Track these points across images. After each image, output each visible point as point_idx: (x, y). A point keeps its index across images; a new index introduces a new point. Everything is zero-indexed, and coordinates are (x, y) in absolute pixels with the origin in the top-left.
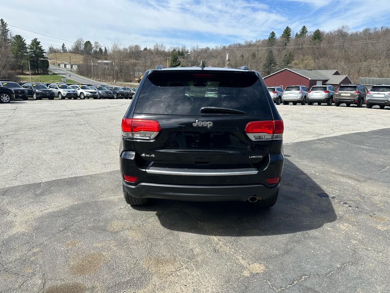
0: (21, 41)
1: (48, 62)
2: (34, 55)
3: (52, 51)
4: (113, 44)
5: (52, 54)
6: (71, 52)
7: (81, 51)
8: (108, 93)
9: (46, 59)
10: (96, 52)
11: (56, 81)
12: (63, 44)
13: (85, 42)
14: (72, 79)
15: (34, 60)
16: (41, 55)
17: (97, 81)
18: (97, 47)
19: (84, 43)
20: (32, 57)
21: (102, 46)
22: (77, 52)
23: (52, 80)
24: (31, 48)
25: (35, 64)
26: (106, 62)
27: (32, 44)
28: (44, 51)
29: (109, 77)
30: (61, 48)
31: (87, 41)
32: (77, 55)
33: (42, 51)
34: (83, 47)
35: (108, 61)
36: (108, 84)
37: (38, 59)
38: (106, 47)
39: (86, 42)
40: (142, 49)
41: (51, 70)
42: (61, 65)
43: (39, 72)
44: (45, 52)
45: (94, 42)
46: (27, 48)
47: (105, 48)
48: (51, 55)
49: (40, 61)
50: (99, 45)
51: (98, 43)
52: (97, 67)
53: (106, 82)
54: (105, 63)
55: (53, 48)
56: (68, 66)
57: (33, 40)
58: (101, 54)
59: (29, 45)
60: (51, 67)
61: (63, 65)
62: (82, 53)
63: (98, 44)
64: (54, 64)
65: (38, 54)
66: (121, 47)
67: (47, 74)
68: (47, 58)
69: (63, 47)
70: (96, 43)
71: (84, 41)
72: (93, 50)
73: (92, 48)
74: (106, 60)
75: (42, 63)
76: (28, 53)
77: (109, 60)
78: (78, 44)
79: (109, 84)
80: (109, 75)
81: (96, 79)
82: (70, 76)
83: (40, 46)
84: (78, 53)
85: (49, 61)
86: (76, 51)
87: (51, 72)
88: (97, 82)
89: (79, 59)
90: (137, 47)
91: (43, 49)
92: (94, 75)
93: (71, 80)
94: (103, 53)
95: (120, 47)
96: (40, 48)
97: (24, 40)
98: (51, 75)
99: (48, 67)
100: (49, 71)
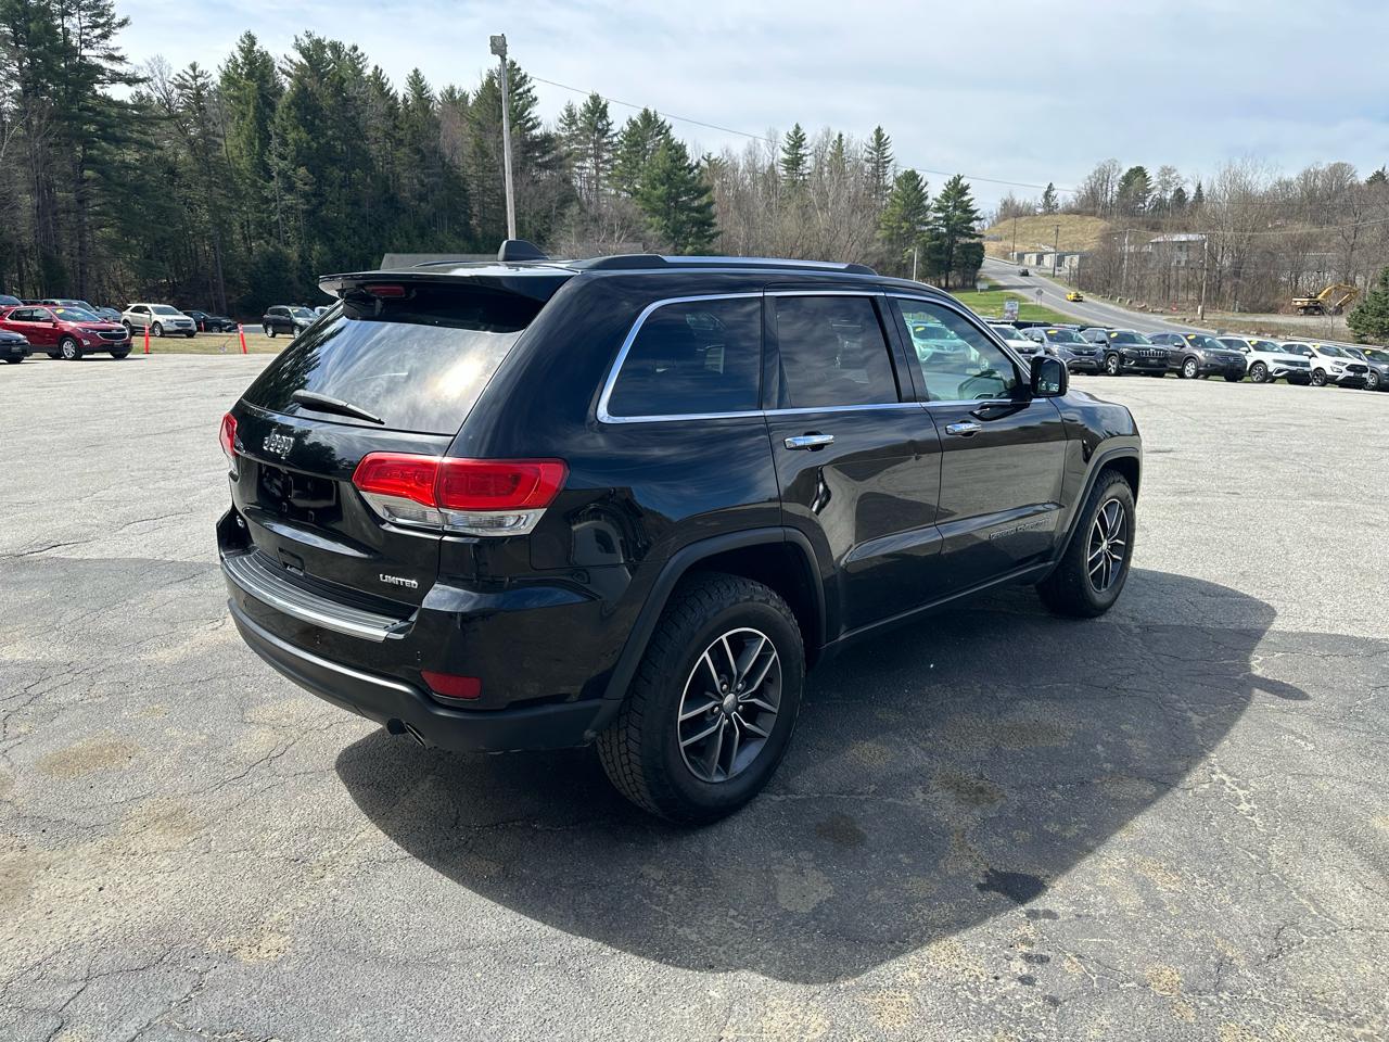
0: (915, 188)
1: (983, 248)
2: (945, 230)
3: (1011, 211)
4: (1222, 170)
5: (1007, 221)
6: (1069, 211)
7: (1105, 206)
8: (1081, 354)
9: (976, 240)
10: (1160, 204)
11: (993, 311)
12: (1050, 186)
13: (1125, 171)
14: (1044, 304)
15: (941, 246)
16: (966, 228)
17: (1133, 309)
18: (1166, 184)
19: (1120, 176)
20: (939, 236)
21: (1187, 181)
22: (1090, 209)
23: (981, 306)
24: (939, 209)
25: (943, 256)
26: (1183, 238)
27: (946, 196)
28: (978, 214)
29: (1182, 295)
30: (1041, 200)
31: (1134, 167)
32: (1089, 219)
33: (968, 213)
34: (1116, 188)
35: (1192, 237)
36: (1168, 320)
37: (954, 242)
38: (1202, 184)
39: (1131, 170)
40: (1363, 177)
41: (989, 275)
42: (1027, 256)
43: (951, 283)
44: (978, 219)
45: (1158, 169)
46: (927, 208)
47: (1199, 187)
48: (1002, 225)
49: (957, 248)
50: (1178, 177)
51: (1175, 170)
52: (1144, 259)
53: (1166, 314)
54: (1180, 245)
55: (1013, 203)
56: (1048, 261)
57: (950, 183)
58: (1181, 208)
59: (935, 199)
60: (990, 263)
61: (1034, 257)
62: (1106, 211)
63: (1174, 175)
64: (1006, 256)
65: (956, 224)
66: (1262, 182)
67: (974, 288)
68: (981, 236)
69: (1047, 195)
70: (1166, 171)
71: (1120, 170)
72: (1149, 199)
73: (1149, 191)
74: (1186, 230)
75: (964, 253)
76: (927, 224)
77: (1195, 232)
78: (1103, 177)
79: (1175, 321)
80: (1188, 287)
81: (1131, 302)
82: (1040, 293)
83: (966, 198)
84: (1093, 214)
85: (986, 244)
86: (1090, 204)
87: (987, 279)
88: (1132, 313)
89: (1089, 233)
90: (1338, 171)
91: (973, 208)
92: (1129, 288)
93: (1041, 307)
94: (1188, 208)
95: (1249, 178)
96: (966, 209)
97: (922, 184)
98: (982, 290)
99: (980, 267)
100: (979, 279)
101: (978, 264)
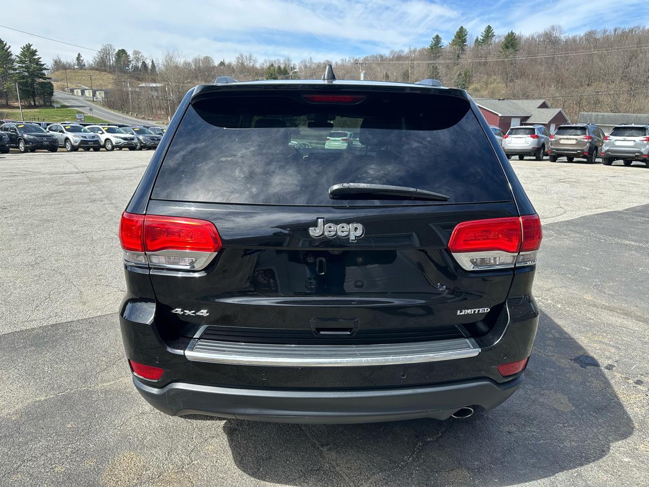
0: (3, 48)
1: (52, 85)
2: (26, 74)
3: (59, 66)
4: (165, 54)
5: (59, 72)
6: (92, 68)
7: (110, 67)
8: (154, 140)
9: (48, 80)
10: (136, 68)
11: (67, 119)
12: (79, 54)
13: (117, 51)
14: (94, 116)
15: (27, 83)
16: (40, 74)
17: (139, 118)
18: (138, 60)
19: (114, 53)
20: (23, 77)
21: (146, 58)
22: (103, 68)
23: (60, 116)
24: (21, 62)
25: (29, 88)
26: (154, 85)
27: (23, 54)
28: (45, 66)
29: (159, 112)
30: (75, 61)
31: (120, 49)
32: (104, 73)
33: (41, 67)
34: (114, 59)
35: (158, 85)
36: (157, 123)
37: (33, 81)
38: (154, 60)
39: (119, 50)
40: (217, 63)
41: (58, 100)
42: (75, 91)
43: (37, 103)
44: (45, 69)
45: (132, 52)
46: (13, 61)
47: (153, 62)
48: (57, 73)
49: (37, 84)
50: (142, 56)
51: (140, 53)
52: (139, 94)
53: (154, 120)
54: (152, 88)
55: (60, 62)
56: (88, 93)
57: (24, 48)
58: (145, 72)
59: (17, 56)
60: (58, 94)
61: (79, 91)
62: (112, 70)
63: (140, 55)
64: (63, 90)
65: (34, 71)
66: (180, 61)
67: (51, 106)
68: (49, 78)
69: (78, 58)
70: (136, 53)
71: (114, 50)
72: (131, 66)
73: (130, 62)
74: (154, 81)
75: (42, 87)
76: (15, 70)
77: (159, 83)
78: (105, 52)
79: (159, 123)
80: (160, 108)
81: (137, 115)
82: (91, 110)
83: (36, 57)
84: (105, 71)
85: (55, 84)
86: (101, 66)
87: (57, 102)
88: (139, 120)
89: (107, 80)
90: (207, 59)
91: (42, 63)
92: (134, 108)
93: (93, 117)
94: (149, 71)
95: (177, 59)
96: (37, 62)
97: (7, 46)
98: (57, 108)
99: (53, 95)
100: (54, 102)
101: (51, 94)
